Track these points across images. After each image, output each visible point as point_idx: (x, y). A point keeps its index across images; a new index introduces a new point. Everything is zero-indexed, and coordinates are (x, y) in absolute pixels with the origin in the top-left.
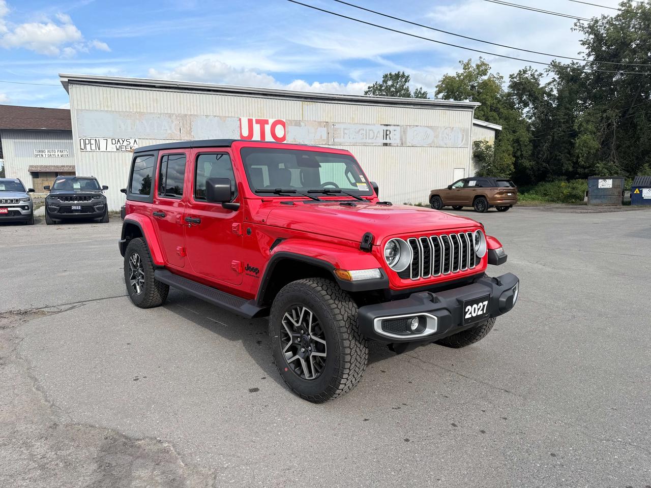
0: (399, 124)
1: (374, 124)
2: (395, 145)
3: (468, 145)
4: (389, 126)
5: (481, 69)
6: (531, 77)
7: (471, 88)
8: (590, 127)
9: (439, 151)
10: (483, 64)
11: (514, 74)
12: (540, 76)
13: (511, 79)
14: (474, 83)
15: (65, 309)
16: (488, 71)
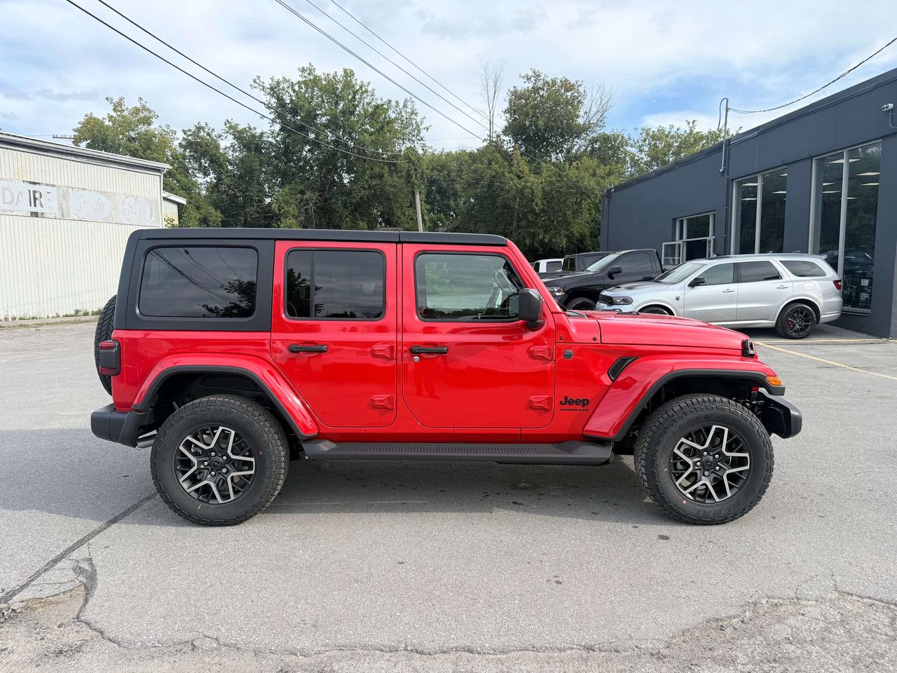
0: (55, 184)
1: (11, 180)
2: (52, 216)
3: (159, 223)
4: (37, 185)
5: (142, 115)
6: (208, 138)
7: (130, 140)
8: (292, 209)
9: (120, 229)
10: (144, 108)
11: (190, 130)
12: (219, 137)
13: (185, 136)
14: (132, 134)
15: (81, 578)
16: (153, 120)
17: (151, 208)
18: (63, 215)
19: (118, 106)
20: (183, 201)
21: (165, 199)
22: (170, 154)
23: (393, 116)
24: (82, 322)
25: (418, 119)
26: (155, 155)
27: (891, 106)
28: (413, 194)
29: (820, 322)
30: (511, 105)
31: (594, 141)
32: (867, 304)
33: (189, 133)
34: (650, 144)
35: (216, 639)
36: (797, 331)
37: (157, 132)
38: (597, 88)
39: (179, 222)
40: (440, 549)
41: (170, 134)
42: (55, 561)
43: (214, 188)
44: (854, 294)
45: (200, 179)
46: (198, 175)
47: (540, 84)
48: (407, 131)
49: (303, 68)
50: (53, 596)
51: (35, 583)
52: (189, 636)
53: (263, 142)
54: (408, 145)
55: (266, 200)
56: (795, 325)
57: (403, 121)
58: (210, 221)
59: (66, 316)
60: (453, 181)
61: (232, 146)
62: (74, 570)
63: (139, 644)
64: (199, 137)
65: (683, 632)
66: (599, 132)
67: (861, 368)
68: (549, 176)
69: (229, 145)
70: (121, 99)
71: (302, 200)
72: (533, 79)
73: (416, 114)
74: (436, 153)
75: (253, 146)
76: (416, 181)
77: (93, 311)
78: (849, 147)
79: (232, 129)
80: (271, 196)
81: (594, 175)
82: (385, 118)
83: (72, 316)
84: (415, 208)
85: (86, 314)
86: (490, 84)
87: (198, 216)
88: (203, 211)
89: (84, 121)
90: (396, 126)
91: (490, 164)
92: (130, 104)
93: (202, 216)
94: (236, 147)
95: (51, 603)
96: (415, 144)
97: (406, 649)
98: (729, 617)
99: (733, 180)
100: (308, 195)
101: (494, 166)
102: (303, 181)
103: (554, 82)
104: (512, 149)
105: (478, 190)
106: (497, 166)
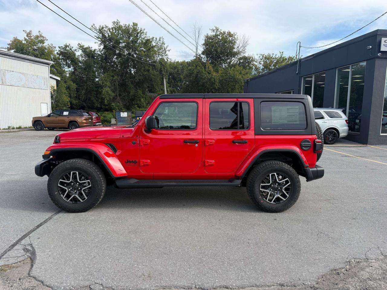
3: (48, 88)
5: (40, 39)
6: (70, 51)
7: (34, 50)
8: (108, 84)
9: (30, 90)
10: (41, 36)
11: (62, 47)
12: (75, 51)
13: (60, 49)
14: (35, 47)
15: (28, 254)
16: (45, 41)
17: (44, 81)
18: (3, 83)
19: (29, 34)
20: (59, 79)
21: (51, 77)
22: (52, 57)
23: (154, 44)
24: (12, 132)
25: (165, 46)
26: (46, 57)
27: (371, 47)
28: (163, 79)
29: (340, 137)
30: (205, 42)
31: (240, 59)
32: (358, 130)
33: (62, 48)
34: (264, 61)
35: (101, 285)
36: (330, 141)
37: (47, 47)
38: (242, 36)
39: (57, 88)
40: (201, 238)
41: (53, 48)
42: (13, 245)
43: (72, 73)
44: (353, 126)
45: (66, 69)
46: (65, 67)
47: (218, 33)
48: (160, 51)
49: (114, 22)
50: (14, 264)
51: (4, 257)
52: (87, 283)
53: (95, 54)
54: (161, 57)
55: (96, 79)
56: (329, 138)
57: (159, 47)
58: (71, 88)
59: (4, 129)
60: (180, 74)
61: (81, 55)
62: (24, 250)
63: (63, 288)
64: (66, 50)
65: (322, 276)
66: (243, 55)
67: (360, 157)
68: (222, 73)
69: (79, 55)
70: (30, 31)
71: (113, 80)
72: (215, 31)
73: (164, 44)
74: (172, 62)
75: (91, 55)
76: (164, 73)
77: (16, 127)
78: (352, 64)
79: (81, 47)
80: (98, 78)
81: (241, 73)
82: (151, 45)
83: (7, 129)
84: (164, 85)
85: (13, 128)
86: (197, 32)
87: (66, 86)
88: (68, 83)
89: (13, 40)
90: (156, 49)
91: (196, 67)
92: (34, 34)
93: (67, 86)
94: (83, 55)
95: (14, 267)
96: (164, 57)
97: (196, 288)
98: (340, 268)
99: (302, 77)
100: (116, 77)
101: (198, 68)
102: (113, 71)
103: (224, 33)
104: (205, 61)
105: (191, 78)
106: (200, 68)
